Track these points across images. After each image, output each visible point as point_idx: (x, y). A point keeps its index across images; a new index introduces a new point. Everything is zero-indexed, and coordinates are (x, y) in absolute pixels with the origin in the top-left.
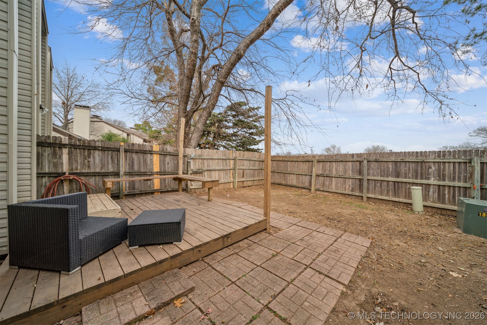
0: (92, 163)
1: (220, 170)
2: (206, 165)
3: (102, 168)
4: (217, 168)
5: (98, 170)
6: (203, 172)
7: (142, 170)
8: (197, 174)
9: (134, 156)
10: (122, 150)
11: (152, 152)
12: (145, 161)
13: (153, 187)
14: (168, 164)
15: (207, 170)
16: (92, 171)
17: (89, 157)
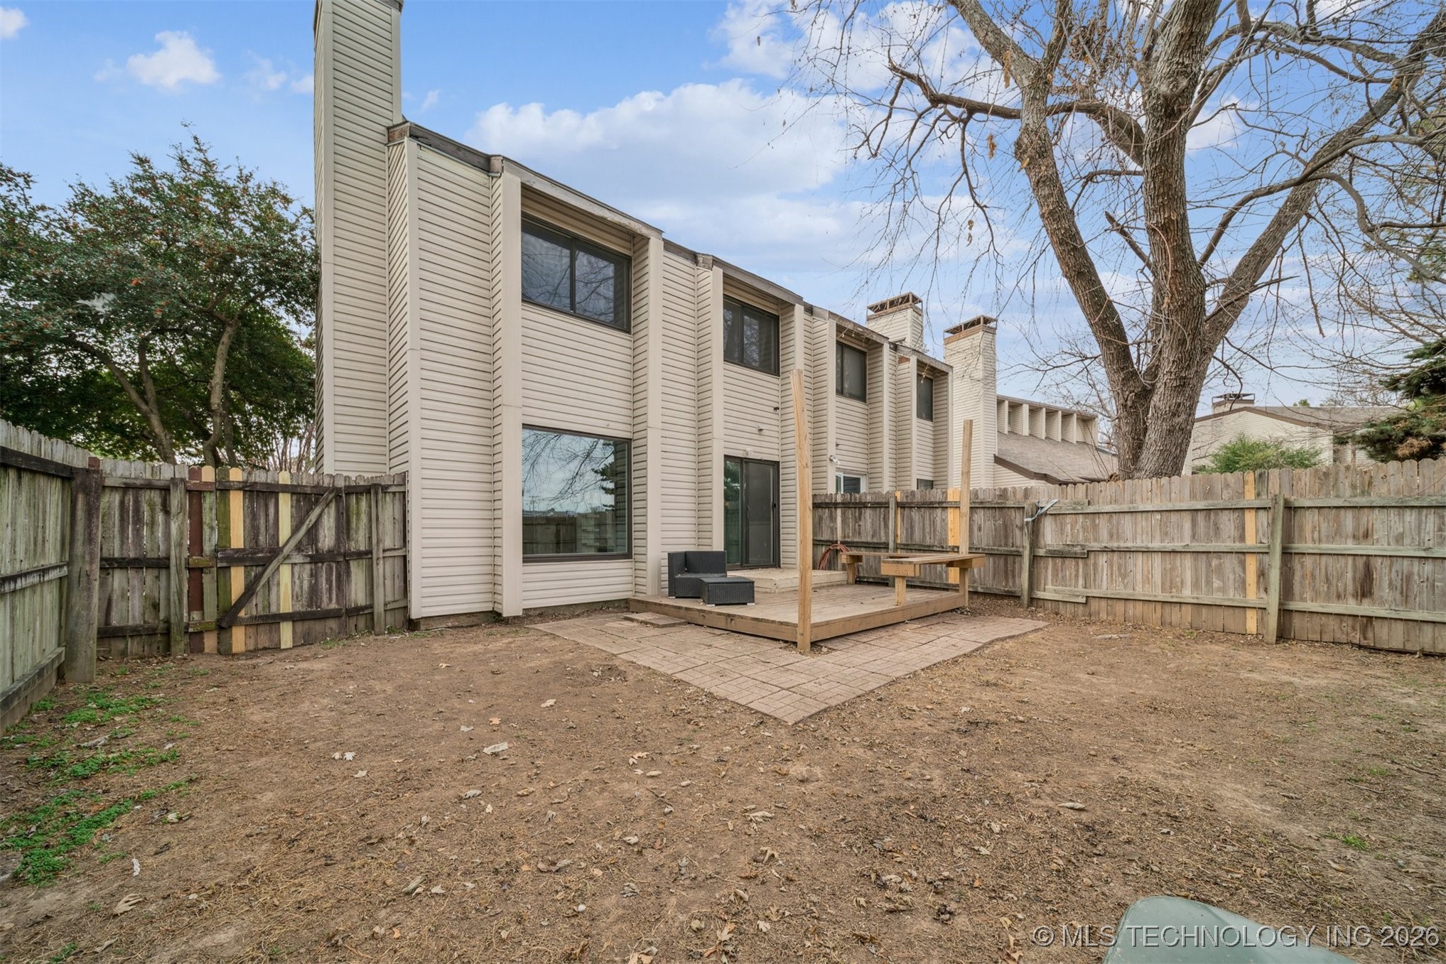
0: (862, 528)
1: (1174, 552)
2: (1104, 533)
3: (873, 536)
4: (1156, 545)
5: (869, 540)
6: (1092, 555)
7: (928, 542)
8: (1067, 561)
9: (915, 514)
10: (892, 505)
11: (944, 505)
12: (933, 523)
13: (947, 578)
14: (980, 529)
15: (1105, 550)
16: (863, 540)
17: (860, 519)
